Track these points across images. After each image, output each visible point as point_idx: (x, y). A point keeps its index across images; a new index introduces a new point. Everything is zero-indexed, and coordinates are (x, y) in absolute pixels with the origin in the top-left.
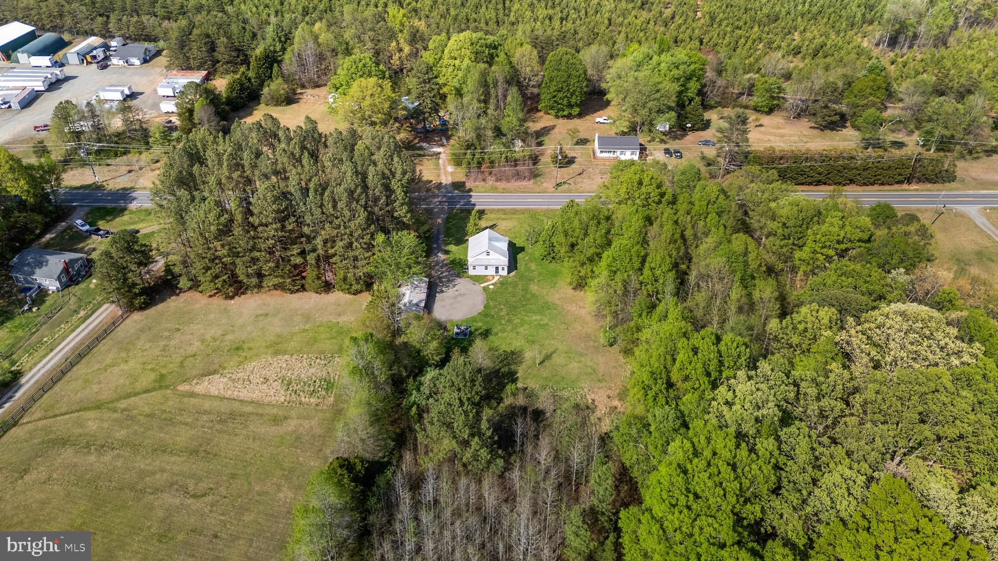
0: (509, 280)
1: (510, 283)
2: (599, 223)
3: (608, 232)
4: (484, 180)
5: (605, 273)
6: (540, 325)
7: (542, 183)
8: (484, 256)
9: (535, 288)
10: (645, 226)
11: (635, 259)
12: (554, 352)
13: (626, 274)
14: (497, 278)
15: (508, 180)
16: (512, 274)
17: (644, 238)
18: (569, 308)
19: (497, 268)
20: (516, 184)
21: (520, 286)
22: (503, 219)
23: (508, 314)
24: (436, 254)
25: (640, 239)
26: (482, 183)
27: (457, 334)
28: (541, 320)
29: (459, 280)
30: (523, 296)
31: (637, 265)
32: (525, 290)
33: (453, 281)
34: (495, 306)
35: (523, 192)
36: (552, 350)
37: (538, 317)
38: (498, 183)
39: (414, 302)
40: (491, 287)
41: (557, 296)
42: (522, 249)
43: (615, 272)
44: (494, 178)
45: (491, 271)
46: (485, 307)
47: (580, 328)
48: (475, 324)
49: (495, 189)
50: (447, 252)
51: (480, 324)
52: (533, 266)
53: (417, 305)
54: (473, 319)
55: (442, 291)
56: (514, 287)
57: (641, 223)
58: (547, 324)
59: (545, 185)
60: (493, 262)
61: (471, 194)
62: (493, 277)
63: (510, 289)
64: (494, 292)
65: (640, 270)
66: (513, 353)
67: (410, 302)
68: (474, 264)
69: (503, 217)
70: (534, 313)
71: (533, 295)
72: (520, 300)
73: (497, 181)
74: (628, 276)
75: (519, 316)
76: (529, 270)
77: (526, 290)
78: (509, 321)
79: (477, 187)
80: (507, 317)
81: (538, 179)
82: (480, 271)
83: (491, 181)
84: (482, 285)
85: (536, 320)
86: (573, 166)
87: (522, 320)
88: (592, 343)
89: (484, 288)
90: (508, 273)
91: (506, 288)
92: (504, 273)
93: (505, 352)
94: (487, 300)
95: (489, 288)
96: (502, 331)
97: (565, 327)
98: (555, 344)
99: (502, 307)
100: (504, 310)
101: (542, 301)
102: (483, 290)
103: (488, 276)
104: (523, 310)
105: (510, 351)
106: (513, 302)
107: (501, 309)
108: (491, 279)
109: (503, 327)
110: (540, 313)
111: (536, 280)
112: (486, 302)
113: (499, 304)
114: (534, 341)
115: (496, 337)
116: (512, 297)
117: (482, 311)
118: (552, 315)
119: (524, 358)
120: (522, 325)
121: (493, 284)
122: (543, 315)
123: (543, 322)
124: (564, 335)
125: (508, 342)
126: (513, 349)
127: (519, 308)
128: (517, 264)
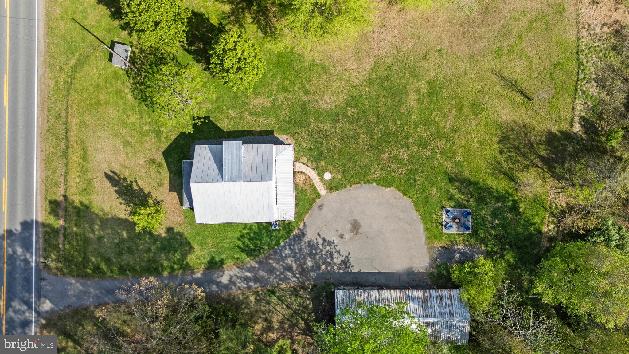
6: (430, 95)
9: (326, 99)
12: (498, 74)
14: (302, 167)
21: (323, 126)
23: (406, 146)
28: (418, 91)
29: (311, 235)
30: (354, 120)
32: (335, 117)
33: (313, 247)
34: (384, 168)
36: (493, 78)
37: (412, 97)
40: (327, 176)
41: (351, 64)
46: (388, 186)
47: (437, 32)
48: (434, 200)
51: (434, 192)
54: (423, 203)
55: (345, 262)
56: (328, 137)
58: (429, 83)
62: (297, 175)
63: (334, 143)
66: (503, 139)
70: (400, 103)
71: (350, 103)
72: (365, 126)
75: (409, 128)
76: (272, 110)
77: (336, 115)
78: (424, 144)
80: (415, 148)
84: (323, 191)
85: (419, 101)
87: (419, 123)
89: (330, 189)
91: (331, 151)
93: (504, 151)
94: (368, 182)
95: (332, 179)
96: (449, 155)
97: (437, 54)
98: (480, 72)
99: (385, 156)
100: (396, 153)
101: (367, 89)
102: (337, 190)
103: (296, 186)
104: (394, 121)
105: (498, 143)
106: (371, 138)
107: (393, 159)
108: (303, 178)
109: (441, 154)
110: (401, 93)
111: (305, 98)
112: (374, 184)
113: (378, 161)
114: (474, 104)
115: (465, 163)
116: (356, 140)
117: (399, 190)
118: (405, 73)
119: (515, 122)
120: (433, 123)
121: (320, 174)
122: (404, 87)
123: (422, 90)
124: (455, 56)
125: (478, 145)
126: (495, 139)
127: (387, 127)
128: (253, 131)
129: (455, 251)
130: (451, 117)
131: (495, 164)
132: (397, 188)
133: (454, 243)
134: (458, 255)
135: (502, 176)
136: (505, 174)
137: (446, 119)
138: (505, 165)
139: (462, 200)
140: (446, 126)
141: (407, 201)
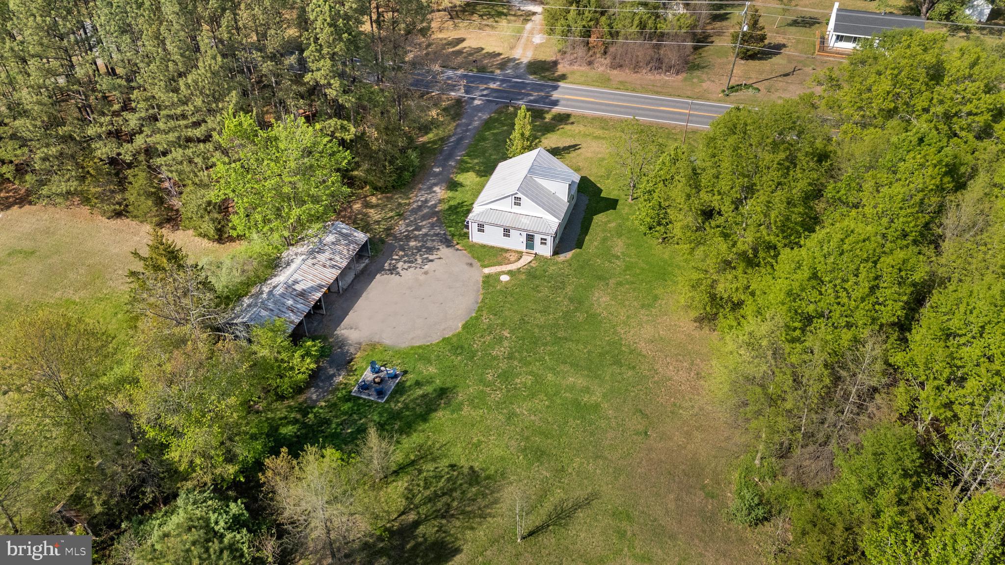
0: (552, 269)
1: (551, 277)
2: (792, 160)
3: (816, 193)
4: (590, 63)
5: (778, 316)
6: (577, 404)
7: (703, 81)
8: (506, 206)
9: (605, 299)
10: (940, 189)
11: (888, 291)
12: (587, 502)
13: (846, 336)
14: (526, 259)
15: (636, 68)
16: (562, 257)
17: (926, 225)
18: (670, 372)
19: (530, 238)
20: (650, 77)
21: (569, 290)
22: (597, 138)
23: (511, 357)
24: (430, 188)
25: (913, 228)
26: (585, 68)
27: (365, 387)
28: (587, 390)
29: (444, 251)
30: (567, 315)
31: (892, 311)
32: (578, 302)
33: (430, 250)
34: (490, 329)
35: (657, 93)
36: (579, 494)
37: (579, 381)
38: (615, 72)
39: (299, 287)
40: (505, 278)
41: (648, 331)
42: (612, 204)
43: (808, 320)
44: (608, 61)
45: (517, 242)
46: (465, 327)
47: (678, 438)
48: (420, 366)
49: (605, 81)
50: (453, 186)
51: (432, 370)
52: (619, 246)
53: (303, 294)
54: (423, 354)
55: (393, 270)
56: (554, 289)
57: (929, 177)
58: (596, 407)
59: (705, 85)
60: (525, 223)
61: (561, 84)
62: (520, 254)
63: (546, 291)
64: (506, 292)
65: (903, 327)
66: (474, 477)
67: (289, 287)
68: (482, 219)
69: (599, 132)
70: (575, 365)
71: (593, 319)
72: (556, 325)
73: (613, 67)
74: (856, 340)
75: (536, 367)
76: (607, 253)
77: (580, 303)
78: (506, 376)
79: (573, 73)
80: (503, 366)
81: (697, 73)
82: (492, 238)
83: (602, 65)
84: (487, 271)
85: (571, 388)
86: (775, 60)
87: (538, 380)
88: (698, 498)
89: (488, 277)
90: (556, 252)
91: (536, 289)
92: (546, 251)
93: (454, 471)
94: (480, 310)
95: (499, 281)
96: (476, 401)
97: (641, 428)
98: (596, 478)
99: (506, 334)
100: (506, 343)
101: (607, 338)
102: (483, 282)
103: (507, 251)
104: (551, 354)
105: (471, 468)
106: (537, 325)
107: (500, 340)
108: (513, 259)
109: (482, 391)
110: (590, 370)
111: (612, 282)
112: (474, 315)
113: (503, 325)
114: (543, 453)
115: (455, 416)
116: (540, 312)
117: (453, 335)
118: (619, 382)
119: (496, 502)
120: (533, 395)
121: (510, 273)
122: (597, 377)
123: (587, 396)
124: (632, 451)
125: (475, 440)
126: (477, 465)
127: (545, 345)
128: (586, 235)
129: (338, 370)
130: (533, 418)
131: (437, 453)
132: (458, 335)
133: (351, 372)
134: (332, 372)
135: (413, 458)
136: (413, 463)
137: (533, 411)
138: (431, 466)
139: (409, 396)
140: (522, 409)
141: (435, 338)
